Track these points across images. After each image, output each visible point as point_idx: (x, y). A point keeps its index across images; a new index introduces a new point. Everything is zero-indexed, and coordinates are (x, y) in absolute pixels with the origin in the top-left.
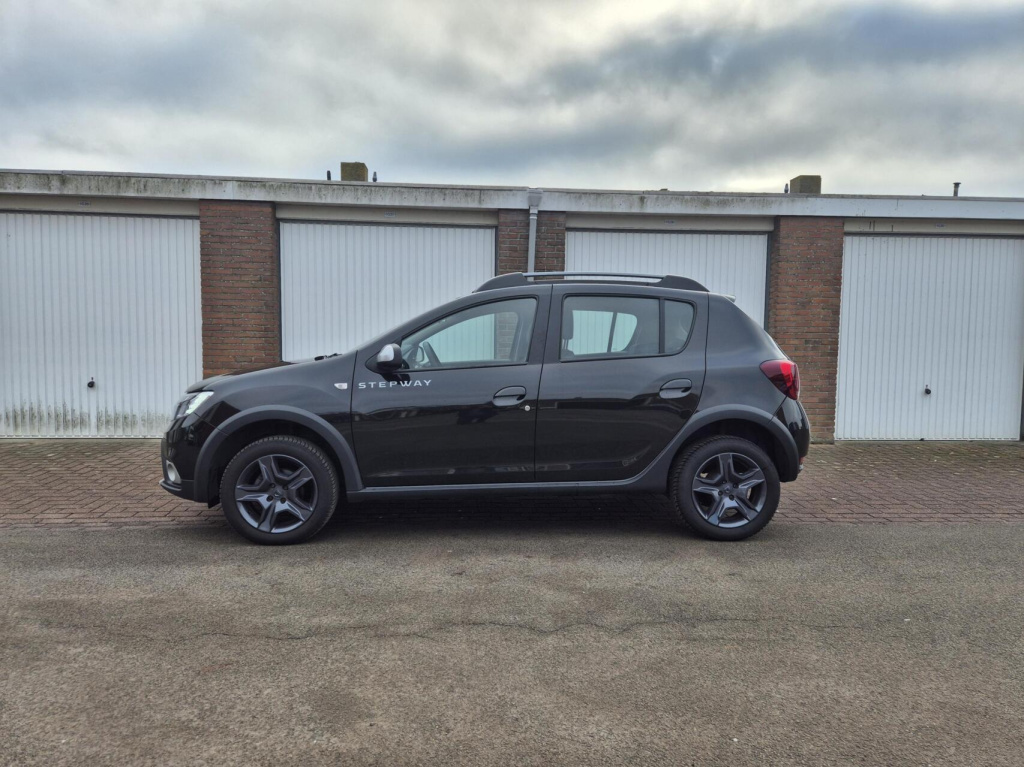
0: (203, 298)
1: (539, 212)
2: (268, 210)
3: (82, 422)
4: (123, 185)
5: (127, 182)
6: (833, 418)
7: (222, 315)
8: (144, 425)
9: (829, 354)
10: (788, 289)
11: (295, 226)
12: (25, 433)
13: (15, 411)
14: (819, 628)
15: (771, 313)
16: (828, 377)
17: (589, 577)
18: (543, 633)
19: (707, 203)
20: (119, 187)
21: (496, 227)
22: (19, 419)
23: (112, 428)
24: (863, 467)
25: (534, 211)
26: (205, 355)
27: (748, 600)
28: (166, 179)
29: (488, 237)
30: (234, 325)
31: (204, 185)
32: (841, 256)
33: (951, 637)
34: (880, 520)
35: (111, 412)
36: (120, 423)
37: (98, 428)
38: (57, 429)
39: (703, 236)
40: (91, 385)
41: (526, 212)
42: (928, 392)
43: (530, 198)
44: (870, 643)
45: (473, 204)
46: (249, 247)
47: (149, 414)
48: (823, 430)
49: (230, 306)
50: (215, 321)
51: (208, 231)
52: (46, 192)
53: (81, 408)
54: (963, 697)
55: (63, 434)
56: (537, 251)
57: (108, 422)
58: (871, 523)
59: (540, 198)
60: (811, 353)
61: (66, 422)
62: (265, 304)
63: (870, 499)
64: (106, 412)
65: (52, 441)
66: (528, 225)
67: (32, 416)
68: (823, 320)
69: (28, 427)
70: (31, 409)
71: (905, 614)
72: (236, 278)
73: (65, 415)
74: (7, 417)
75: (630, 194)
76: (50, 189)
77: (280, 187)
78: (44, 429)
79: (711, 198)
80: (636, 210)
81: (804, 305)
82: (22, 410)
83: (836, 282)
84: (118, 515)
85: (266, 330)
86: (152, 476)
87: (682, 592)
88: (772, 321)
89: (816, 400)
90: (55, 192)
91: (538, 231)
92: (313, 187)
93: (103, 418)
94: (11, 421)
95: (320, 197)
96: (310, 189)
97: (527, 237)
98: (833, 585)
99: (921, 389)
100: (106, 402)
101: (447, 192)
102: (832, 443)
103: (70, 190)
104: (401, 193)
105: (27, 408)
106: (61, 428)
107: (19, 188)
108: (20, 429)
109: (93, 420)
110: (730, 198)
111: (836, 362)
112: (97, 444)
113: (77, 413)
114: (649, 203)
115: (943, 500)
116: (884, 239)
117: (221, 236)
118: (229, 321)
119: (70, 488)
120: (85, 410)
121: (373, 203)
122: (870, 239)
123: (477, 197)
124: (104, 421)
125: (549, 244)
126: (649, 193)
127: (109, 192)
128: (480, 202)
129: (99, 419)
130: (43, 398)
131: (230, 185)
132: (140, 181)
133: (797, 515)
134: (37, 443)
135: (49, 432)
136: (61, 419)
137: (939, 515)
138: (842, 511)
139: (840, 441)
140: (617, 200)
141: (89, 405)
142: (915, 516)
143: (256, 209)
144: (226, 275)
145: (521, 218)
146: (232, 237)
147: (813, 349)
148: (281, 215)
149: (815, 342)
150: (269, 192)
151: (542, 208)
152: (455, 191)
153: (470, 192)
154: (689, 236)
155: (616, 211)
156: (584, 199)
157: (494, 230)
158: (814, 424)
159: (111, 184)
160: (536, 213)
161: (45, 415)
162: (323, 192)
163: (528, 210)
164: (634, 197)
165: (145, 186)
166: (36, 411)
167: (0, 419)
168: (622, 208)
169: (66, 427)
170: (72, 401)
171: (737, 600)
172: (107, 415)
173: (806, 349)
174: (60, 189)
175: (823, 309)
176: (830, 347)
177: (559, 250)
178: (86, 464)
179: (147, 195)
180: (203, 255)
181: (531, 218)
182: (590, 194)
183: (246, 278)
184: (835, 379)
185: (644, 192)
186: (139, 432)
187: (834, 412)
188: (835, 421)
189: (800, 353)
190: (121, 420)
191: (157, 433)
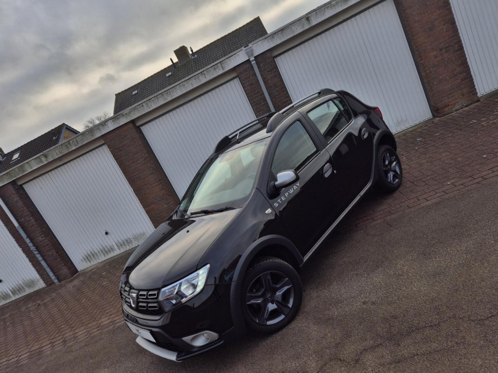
0: (127, 179)
1: (255, 57)
2: (131, 125)
4: (69, 146)
5: (69, 143)
6: (474, 86)
7: (138, 182)
8: (135, 240)
9: (458, 50)
10: (417, 24)
11: (147, 125)
12: (94, 262)
13: (86, 256)
15: (412, 43)
16: (462, 64)
20: (68, 148)
21: (238, 76)
22: (89, 258)
23: (124, 247)
25: (252, 59)
26: (141, 203)
27: (433, 299)
28: (83, 134)
29: (237, 81)
31: (99, 129)
35: (120, 241)
36: (126, 244)
37: (119, 249)
38: (105, 256)
40: (107, 233)
41: (248, 61)
43: (247, 54)
45: (220, 72)
46: (132, 147)
47: (135, 235)
48: (470, 96)
49: (139, 177)
50: (137, 186)
51: (112, 148)
52: (42, 164)
53: (108, 244)
55: (108, 257)
56: (264, 79)
59: (252, 50)
60: (446, 55)
61: (106, 252)
62: (153, 169)
64: (118, 241)
65: (105, 262)
66: (252, 67)
67: (93, 255)
68: (446, 31)
69: (94, 260)
70: (91, 252)
72: (135, 163)
73: (104, 249)
74: (84, 259)
75: (300, 19)
76: (43, 162)
78: (100, 258)
80: (307, 27)
81: (430, 29)
85: (160, 180)
89: (459, 80)
90: (46, 162)
91: (259, 68)
92: (144, 104)
93: (119, 244)
94: (87, 260)
95: (149, 108)
96: (143, 106)
97: (255, 74)
100: (116, 238)
101: (205, 72)
102: (478, 100)
103: (50, 160)
104: (184, 85)
105: (89, 253)
107: (32, 168)
108: (91, 261)
109: (116, 247)
111: (464, 52)
113: (108, 246)
114: (312, 19)
117: (119, 148)
118: (143, 184)
120: (110, 244)
121: (174, 97)
123: (220, 67)
124: (120, 245)
125: (268, 71)
126: (310, 13)
127: (65, 152)
128: (223, 69)
129: (117, 246)
130: (92, 246)
131: (109, 122)
132: (74, 141)
134: (100, 266)
135: (103, 258)
136: (104, 252)
138: (492, 166)
139: (483, 96)
140: (294, 28)
141: (110, 241)
143: (126, 128)
144: (131, 164)
145: (247, 65)
146: (123, 146)
147: (446, 52)
148: (138, 124)
149: (446, 47)
150: (127, 117)
151: (256, 55)
152: (208, 70)
153: (216, 66)
154: (344, 24)
155: (295, 34)
156: (276, 37)
157: (238, 78)
158: (463, 95)
159: (64, 148)
160: (254, 59)
161: (97, 252)
162: (149, 104)
163: (249, 60)
164: (303, 20)
165: (77, 142)
166: (93, 252)
167: (82, 261)
168: (298, 30)
169: (107, 254)
170: (104, 243)
171: (425, 302)
172: (119, 243)
173: (441, 54)
174: (46, 160)
175: (444, 25)
176: (456, 46)
177: (275, 72)
178: (117, 275)
179: (80, 145)
180: (116, 159)
181: (252, 63)
182: (277, 32)
183: (139, 162)
184: (467, 63)
185: (307, 14)
186: (135, 244)
187: (473, 83)
188: (476, 87)
189: (439, 58)
190: (126, 242)
191: (142, 241)
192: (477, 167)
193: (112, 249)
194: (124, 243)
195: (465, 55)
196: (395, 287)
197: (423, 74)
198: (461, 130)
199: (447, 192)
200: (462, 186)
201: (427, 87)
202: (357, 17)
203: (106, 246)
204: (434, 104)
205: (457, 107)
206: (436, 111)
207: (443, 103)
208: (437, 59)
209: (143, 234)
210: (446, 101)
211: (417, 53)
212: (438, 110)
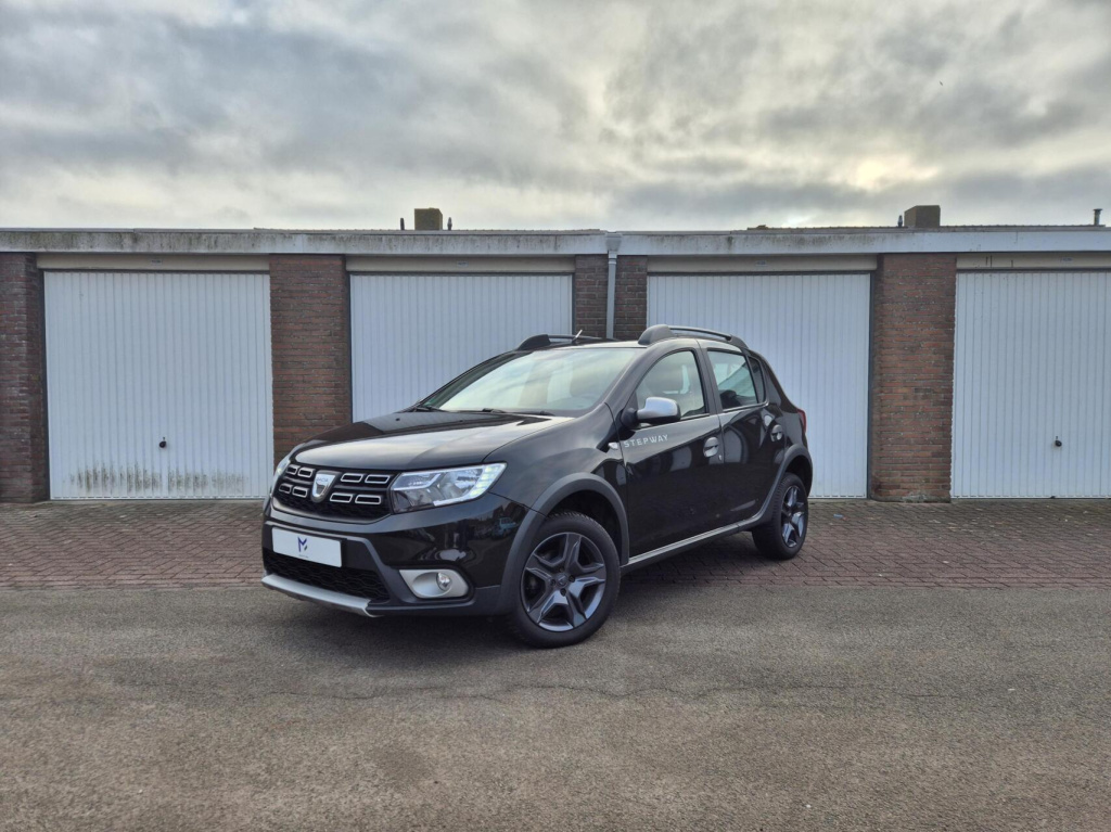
0: (273, 355)
1: (618, 256)
2: (338, 262)
3: (154, 483)
4: (194, 242)
5: (199, 238)
6: (949, 474)
7: (293, 371)
8: (214, 486)
9: (943, 403)
10: (894, 332)
11: (365, 278)
12: (98, 494)
13: (87, 473)
14: (913, 698)
15: (876, 359)
16: (942, 429)
17: (667, 642)
18: (615, 697)
19: (801, 242)
20: (190, 244)
21: (573, 274)
22: (92, 481)
23: (182, 488)
24: (982, 528)
25: (613, 255)
26: (276, 413)
27: (838, 667)
28: (235, 234)
29: (566, 282)
30: (304, 382)
31: (273, 239)
32: (954, 295)
33: (1058, 708)
34: (996, 585)
35: (182, 472)
36: (191, 484)
37: (169, 489)
38: (130, 490)
39: (798, 277)
40: (163, 445)
41: (605, 257)
42: (1058, 444)
43: (608, 243)
44: (966, 713)
45: (549, 251)
46: (318, 301)
47: (219, 474)
48: (937, 487)
49: (300, 363)
50: (285, 378)
51: (278, 286)
52: (118, 250)
53: (153, 468)
54: (1063, 769)
55: (134, 495)
56: (617, 298)
57: (179, 483)
58: (985, 588)
59: (619, 243)
60: (921, 402)
61: (138, 482)
62: (335, 359)
63: (986, 563)
64: (178, 472)
65: (124, 503)
66: (607, 270)
67: (105, 477)
68: (934, 365)
69: (100, 489)
70: (104, 470)
71: (1010, 684)
72: (306, 333)
73: (137, 476)
74: (80, 478)
75: (716, 234)
76: (122, 247)
77: (349, 239)
78: (116, 490)
79: (806, 236)
80: (723, 251)
81: (912, 350)
82: (94, 471)
83: (948, 324)
84: (189, 576)
85: (336, 386)
86: (223, 537)
87: (766, 658)
88: (877, 368)
89: (929, 454)
90: (128, 250)
91: (617, 276)
92: (384, 238)
93: (175, 479)
94: (84, 482)
95: (391, 248)
96: (381, 239)
97: (606, 284)
98: (933, 653)
99: (1051, 441)
100: (177, 463)
101: (521, 238)
102: (948, 501)
103: (142, 248)
104: (473, 241)
105: (99, 469)
106: (134, 489)
107: (91, 247)
108: (92, 490)
109: (165, 480)
110: (827, 236)
111: (951, 412)
112: (168, 505)
113: (149, 473)
114: (736, 244)
115: (1072, 564)
116: (1003, 275)
117: (291, 291)
118: (300, 378)
119: (142, 550)
120: (157, 471)
121: (445, 252)
122: (987, 276)
123: (552, 244)
124: (175, 482)
125: (630, 290)
126: (737, 233)
127: (181, 250)
128: (556, 248)
129: (170, 480)
130: (115, 459)
131: (299, 237)
132: (210, 237)
133: (902, 579)
134: (109, 504)
135: (120, 493)
136: (133, 480)
137: (1065, 580)
138: (954, 575)
139: (958, 499)
140: (702, 242)
141: (161, 465)
142: (1037, 581)
143: (326, 262)
144: (296, 330)
145: (599, 263)
146: (302, 291)
147: (925, 397)
148: (350, 267)
149: (926, 390)
150: (339, 245)
151: (621, 253)
152: (529, 237)
153: (546, 238)
154: (782, 278)
155: (700, 252)
156: (666, 241)
157: (571, 277)
158: (927, 481)
159: (182, 241)
160: (615, 257)
161: (118, 476)
162: (394, 243)
163: (606, 255)
164: (721, 237)
165: (215, 242)
166: (108, 471)
167: (73, 481)
168: (707, 249)
169: (138, 488)
170: (144, 461)
171: (825, 667)
172: (178, 476)
173: (915, 398)
174: (132, 247)
175: (935, 354)
176: (942, 395)
177: (640, 296)
178: (158, 526)
179: (218, 250)
180: (273, 310)
181: (610, 263)
183: (314, 334)
184: (951, 430)
185: (731, 232)
186: (209, 493)
187: (949, 468)
188: (951, 477)
189: (910, 402)
190: (192, 480)
191: (228, 494)
192: (931, 570)
195: (950, 416)
197: (876, 417)
198: (911, 524)
200: (901, 584)
201: (875, 442)
203: (145, 471)
204: (877, 474)
205: (912, 496)
206: (876, 487)
207: (891, 479)
208: (908, 403)
209: (239, 480)
210: (897, 477)
211: (878, 378)
212: (880, 487)
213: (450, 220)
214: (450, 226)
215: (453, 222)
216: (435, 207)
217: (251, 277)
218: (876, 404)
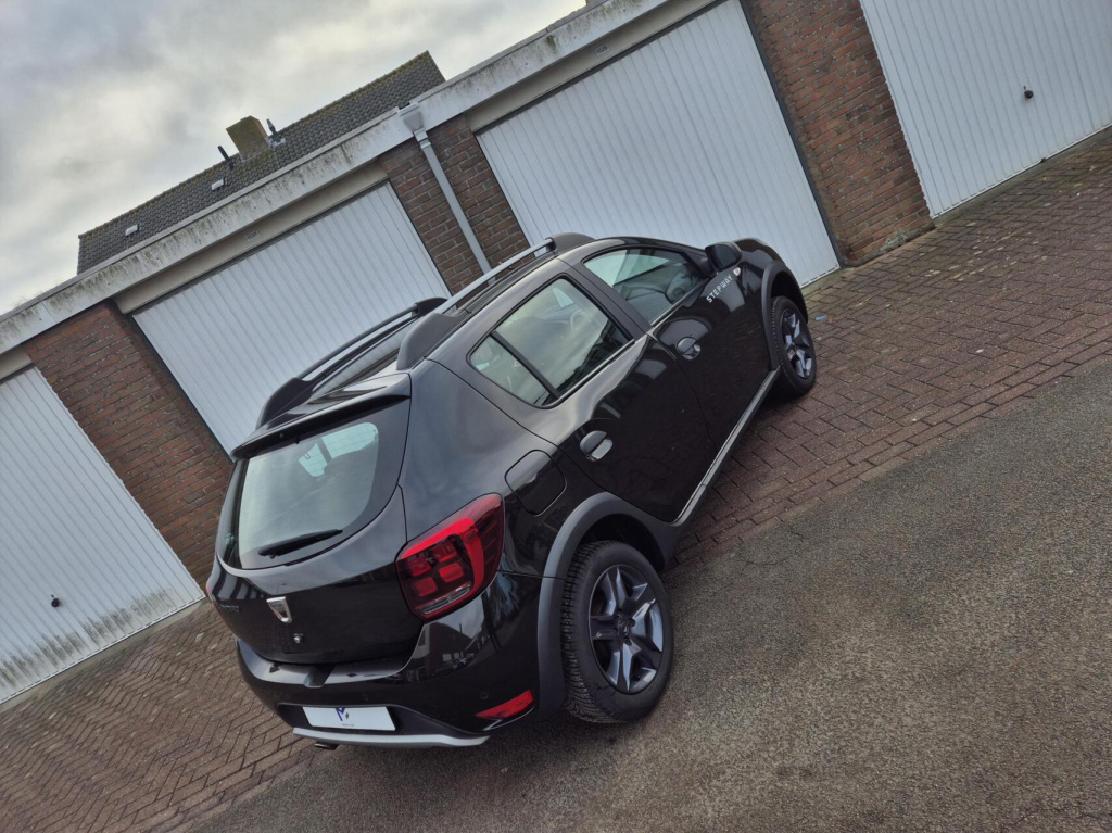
1: (428, 132)
2: (105, 313)
6: (922, 195)
7: (138, 461)
8: (139, 614)
9: (885, 116)
10: (796, 57)
11: (152, 311)
12: (26, 684)
15: (787, 102)
16: (895, 147)
21: (389, 180)
22: (10, 674)
23: (109, 634)
25: (421, 136)
26: (150, 514)
29: (386, 193)
30: (158, 466)
31: (12, 326)
35: (96, 619)
36: (114, 625)
37: (95, 642)
38: (55, 664)
40: (56, 603)
41: (412, 142)
42: (1029, 95)
43: (406, 123)
45: (342, 170)
46: (112, 369)
47: (137, 601)
48: (915, 217)
49: (140, 447)
50: (134, 473)
51: (55, 376)
53: (63, 631)
55: (63, 666)
56: (454, 186)
57: (100, 631)
59: (420, 115)
60: (860, 128)
61: (58, 652)
62: (177, 424)
63: (1027, 327)
64: (91, 621)
65: (56, 682)
66: (424, 157)
67: (21, 665)
68: (858, 74)
69: (25, 678)
70: (14, 658)
72: (126, 412)
73: (53, 647)
75: (531, 42)
78: (41, 670)
80: (549, 60)
81: (825, 69)
82: (5, 663)
85: (197, 452)
86: (156, 710)
88: (792, 111)
89: (891, 184)
91: (440, 158)
92: (138, 255)
93: (93, 629)
95: (155, 264)
96: (136, 260)
97: (432, 175)
99: (1019, 94)
100: (85, 613)
101: (301, 170)
102: (932, 227)
104: (246, 204)
106: (59, 661)
108: (17, 683)
109: (85, 636)
111: (897, 121)
113: (63, 637)
114: (561, 41)
117: (74, 375)
118: (152, 464)
120: (69, 631)
121: (221, 236)
123: (341, 158)
124: (96, 631)
125: (464, 168)
126: (554, 26)
128: (349, 161)
129: (89, 632)
130: (19, 643)
131: (39, 306)
135: (49, 671)
136: (52, 652)
138: (1002, 374)
139: (940, 218)
140: (518, 61)
141: (68, 623)
143: (91, 319)
144: (111, 415)
145: (411, 153)
146: (87, 367)
147: (861, 120)
148: (127, 307)
149: (860, 110)
150: (92, 292)
151: (430, 126)
152: (309, 164)
153: (329, 154)
155: (523, 77)
156: (476, 82)
157: (389, 185)
158: (900, 216)
160: (426, 136)
161: (32, 656)
162: (154, 255)
163: (414, 139)
164: (538, 42)
166: (19, 657)
168: (531, 67)
169: (62, 657)
170: (49, 629)
171: (947, 764)
172: (95, 624)
173: (851, 126)
175: (853, 60)
176: (881, 106)
177: (480, 169)
178: (87, 720)
180: (69, 405)
181: (422, 147)
182: (479, 72)
183: (135, 407)
184: (905, 145)
185: (547, 30)
186: (139, 624)
187: (920, 187)
188: (925, 198)
189: (846, 135)
190: (112, 621)
191: (159, 615)
192: (969, 377)
193: (74, 643)
194: (107, 623)
195: (899, 127)
196: (854, 717)
197: (815, 171)
198: (908, 293)
199: (914, 441)
200: (946, 426)
201: (825, 201)
202: (664, 39)
203: (57, 638)
204: (841, 237)
205: (890, 243)
206: (846, 252)
207: (859, 235)
208: (843, 137)
209: (161, 596)
210: (866, 230)
211: (798, 123)
212: (851, 250)
213: (269, 122)
214: (272, 129)
215: (274, 124)
216: (247, 116)
217: (22, 377)
218: (809, 156)
